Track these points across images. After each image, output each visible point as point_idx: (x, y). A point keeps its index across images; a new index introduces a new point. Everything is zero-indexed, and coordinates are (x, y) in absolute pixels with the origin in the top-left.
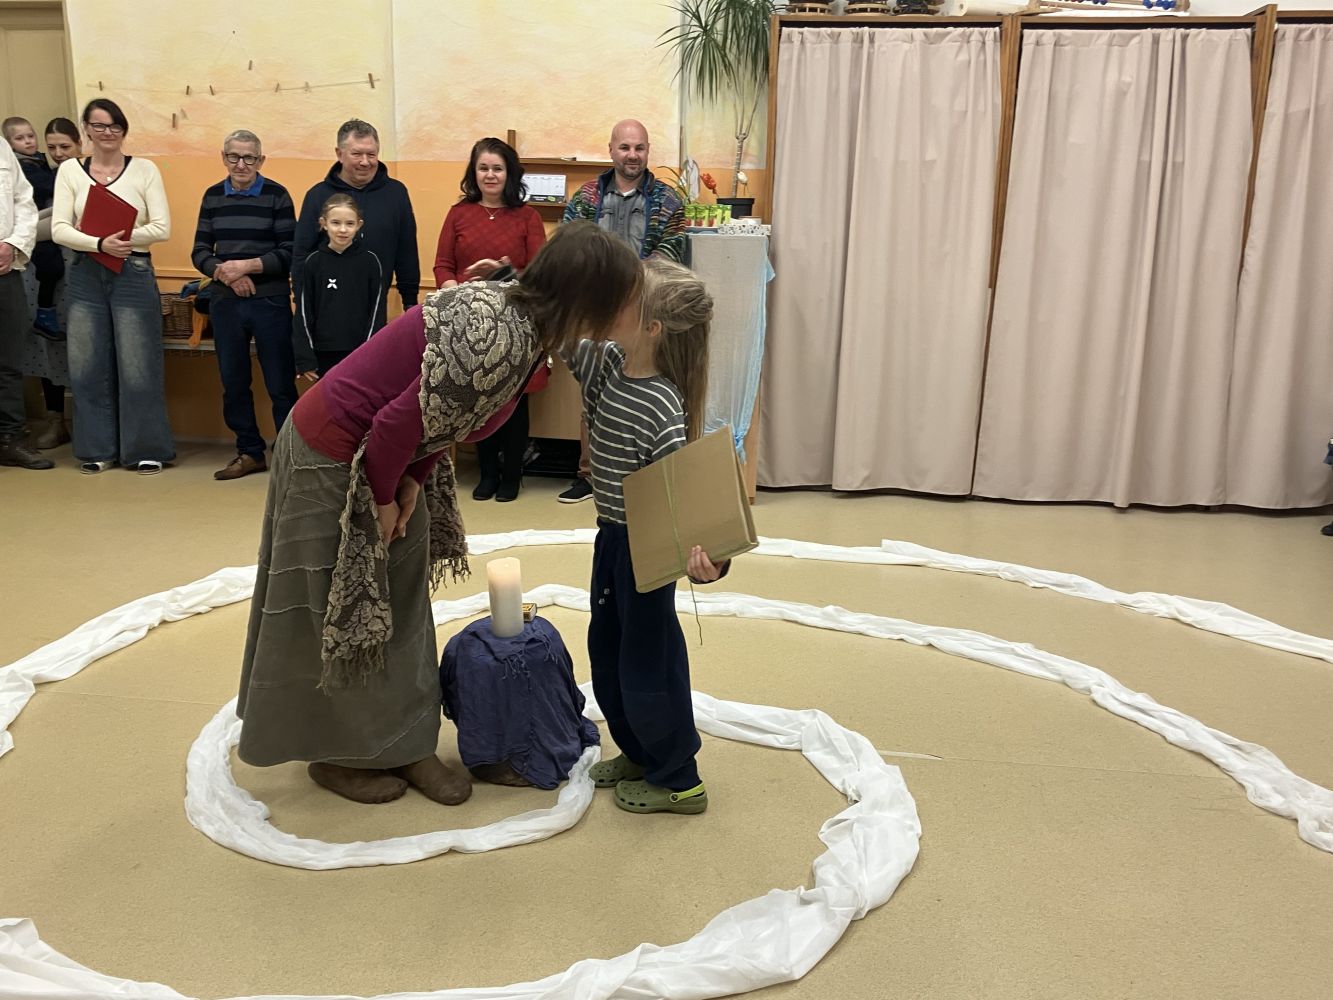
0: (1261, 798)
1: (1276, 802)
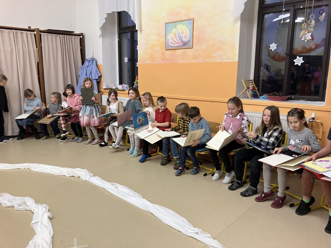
0: (5, 205)
1: (9, 204)
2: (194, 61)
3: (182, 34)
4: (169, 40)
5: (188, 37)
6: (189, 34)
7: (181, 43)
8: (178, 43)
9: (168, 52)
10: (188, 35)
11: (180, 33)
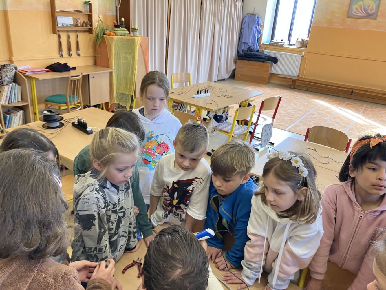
2: (375, 30)
3: (368, 7)
4: (353, 10)
5: (374, 11)
6: (376, 9)
7: (365, 14)
8: (362, 14)
9: (349, 19)
10: (374, 9)
11: (366, 6)
